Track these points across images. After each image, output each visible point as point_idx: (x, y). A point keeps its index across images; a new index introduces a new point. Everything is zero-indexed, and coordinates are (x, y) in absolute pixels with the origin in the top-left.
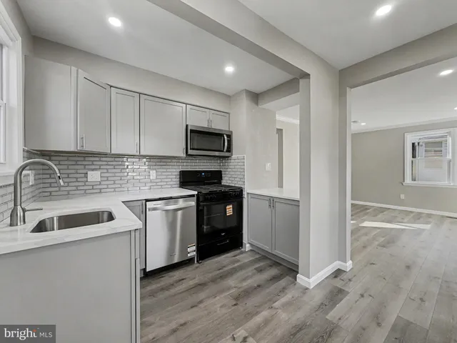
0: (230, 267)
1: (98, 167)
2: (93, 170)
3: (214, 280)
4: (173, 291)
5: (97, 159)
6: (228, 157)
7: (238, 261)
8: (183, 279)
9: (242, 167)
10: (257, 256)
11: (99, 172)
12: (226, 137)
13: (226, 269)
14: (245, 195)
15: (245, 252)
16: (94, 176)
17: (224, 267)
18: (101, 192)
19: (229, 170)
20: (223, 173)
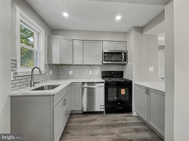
0: (120, 122)
1: (72, 69)
2: (71, 70)
3: (108, 126)
4: (89, 124)
5: (72, 66)
6: (125, 64)
7: (126, 120)
8: (95, 120)
9: (132, 69)
10: (140, 121)
11: (72, 71)
12: (123, 54)
13: (117, 122)
14: (133, 85)
15: (133, 116)
16: (71, 73)
17: (116, 121)
18: (73, 78)
19: (126, 71)
20: (124, 72)
